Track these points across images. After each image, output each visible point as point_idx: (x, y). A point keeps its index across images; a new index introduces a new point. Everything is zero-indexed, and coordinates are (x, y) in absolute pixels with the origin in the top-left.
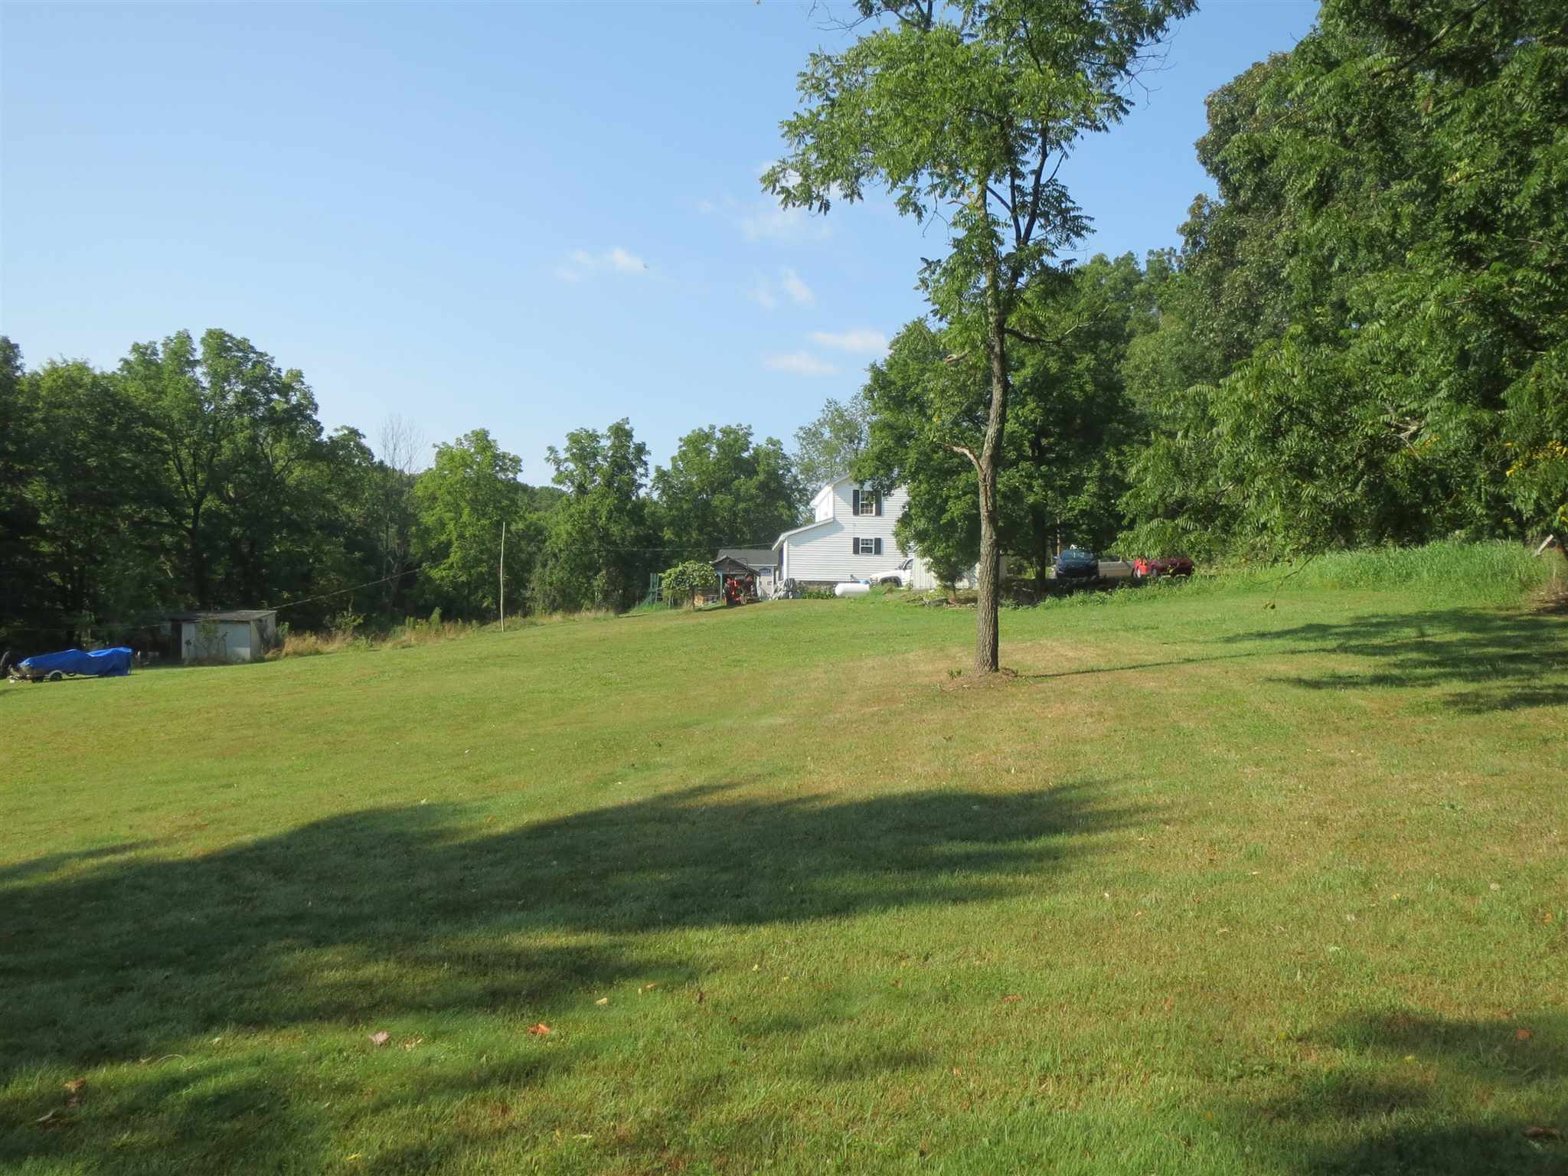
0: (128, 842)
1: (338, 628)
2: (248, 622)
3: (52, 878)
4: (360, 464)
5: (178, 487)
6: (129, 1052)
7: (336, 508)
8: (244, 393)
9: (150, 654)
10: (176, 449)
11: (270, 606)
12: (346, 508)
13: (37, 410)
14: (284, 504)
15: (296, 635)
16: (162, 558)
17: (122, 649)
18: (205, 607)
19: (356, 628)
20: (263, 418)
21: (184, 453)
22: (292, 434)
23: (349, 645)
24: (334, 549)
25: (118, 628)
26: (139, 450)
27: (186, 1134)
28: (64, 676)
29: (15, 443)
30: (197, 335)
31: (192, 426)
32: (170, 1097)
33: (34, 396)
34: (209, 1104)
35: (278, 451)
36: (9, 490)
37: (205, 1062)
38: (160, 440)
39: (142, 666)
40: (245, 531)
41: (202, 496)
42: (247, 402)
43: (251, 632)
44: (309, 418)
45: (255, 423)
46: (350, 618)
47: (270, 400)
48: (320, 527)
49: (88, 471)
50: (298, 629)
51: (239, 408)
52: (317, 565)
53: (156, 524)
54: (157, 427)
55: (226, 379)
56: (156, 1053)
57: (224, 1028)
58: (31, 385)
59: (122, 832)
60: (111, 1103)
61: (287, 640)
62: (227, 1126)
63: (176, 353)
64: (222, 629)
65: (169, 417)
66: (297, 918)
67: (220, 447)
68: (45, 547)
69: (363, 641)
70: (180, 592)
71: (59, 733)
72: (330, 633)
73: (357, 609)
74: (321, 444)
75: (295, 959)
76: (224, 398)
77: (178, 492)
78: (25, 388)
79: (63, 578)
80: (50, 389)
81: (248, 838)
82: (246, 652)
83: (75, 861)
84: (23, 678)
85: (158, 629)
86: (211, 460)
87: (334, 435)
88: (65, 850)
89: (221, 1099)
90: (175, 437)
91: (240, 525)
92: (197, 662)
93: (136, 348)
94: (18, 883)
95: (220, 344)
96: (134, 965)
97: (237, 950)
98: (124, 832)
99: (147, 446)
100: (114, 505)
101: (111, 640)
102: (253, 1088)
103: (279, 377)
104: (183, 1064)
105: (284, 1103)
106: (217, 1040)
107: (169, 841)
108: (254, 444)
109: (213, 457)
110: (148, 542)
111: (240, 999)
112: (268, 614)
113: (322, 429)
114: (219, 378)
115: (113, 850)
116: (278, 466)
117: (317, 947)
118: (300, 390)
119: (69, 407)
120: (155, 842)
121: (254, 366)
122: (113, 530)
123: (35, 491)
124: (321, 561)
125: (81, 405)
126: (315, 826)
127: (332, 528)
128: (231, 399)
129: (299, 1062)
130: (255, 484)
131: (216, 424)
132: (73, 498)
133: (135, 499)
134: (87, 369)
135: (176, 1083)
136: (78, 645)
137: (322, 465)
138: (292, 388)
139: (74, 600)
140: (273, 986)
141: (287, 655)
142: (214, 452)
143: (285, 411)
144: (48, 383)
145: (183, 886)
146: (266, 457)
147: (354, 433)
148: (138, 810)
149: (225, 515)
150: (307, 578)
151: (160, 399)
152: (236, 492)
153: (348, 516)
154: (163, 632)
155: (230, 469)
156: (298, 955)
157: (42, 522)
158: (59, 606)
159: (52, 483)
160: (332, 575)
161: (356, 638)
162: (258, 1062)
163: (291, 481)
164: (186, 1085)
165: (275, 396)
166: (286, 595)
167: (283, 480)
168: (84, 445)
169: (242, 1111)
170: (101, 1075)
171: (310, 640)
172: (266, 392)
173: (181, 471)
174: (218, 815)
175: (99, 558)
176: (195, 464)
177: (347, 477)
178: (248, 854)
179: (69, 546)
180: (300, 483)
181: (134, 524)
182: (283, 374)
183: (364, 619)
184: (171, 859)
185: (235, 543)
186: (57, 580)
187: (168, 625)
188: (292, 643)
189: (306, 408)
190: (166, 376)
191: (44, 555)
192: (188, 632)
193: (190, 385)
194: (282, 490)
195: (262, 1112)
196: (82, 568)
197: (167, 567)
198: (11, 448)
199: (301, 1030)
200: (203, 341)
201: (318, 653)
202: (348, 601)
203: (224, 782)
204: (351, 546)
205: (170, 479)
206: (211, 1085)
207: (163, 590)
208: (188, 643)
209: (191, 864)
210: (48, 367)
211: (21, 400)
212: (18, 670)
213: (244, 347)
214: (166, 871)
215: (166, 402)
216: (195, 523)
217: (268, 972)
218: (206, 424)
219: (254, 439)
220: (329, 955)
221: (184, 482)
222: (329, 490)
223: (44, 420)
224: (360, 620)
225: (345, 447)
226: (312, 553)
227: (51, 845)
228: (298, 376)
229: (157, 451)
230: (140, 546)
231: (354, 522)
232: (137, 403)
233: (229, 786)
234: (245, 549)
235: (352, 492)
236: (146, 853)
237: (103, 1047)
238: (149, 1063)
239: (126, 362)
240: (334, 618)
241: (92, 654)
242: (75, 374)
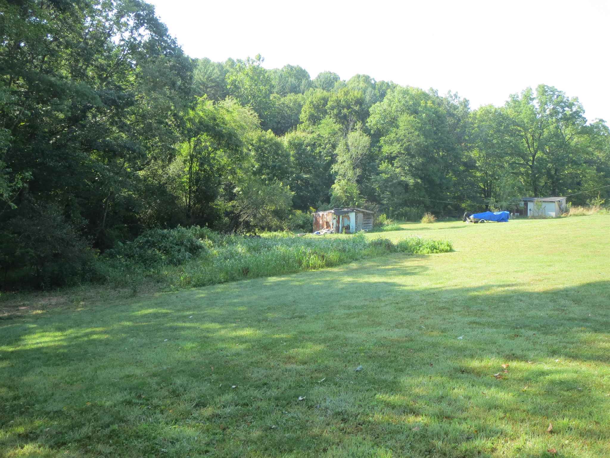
0: (514, 283)
1: (593, 205)
2: (554, 202)
3: (488, 293)
4: (604, 134)
5: (526, 149)
6: (523, 358)
7: (593, 154)
8: (553, 109)
9: (516, 214)
10: (526, 134)
11: (563, 195)
12: (596, 153)
13: (475, 123)
14: (570, 153)
15: (574, 207)
16: (520, 177)
17: (506, 212)
18: (536, 196)
19: (601, 205)
20: (561, 118)
21: (529, 135)
22: (574, 124)
23: (598, 212)
24: (591, 172)
25: (504, 204)
26: (512, 136)
27: (549, 392)
28: (485, 221)
29: (468, 136)
30: (534, 87)
31: (532, 124)
32: (542, 378)
33: (475, 118)
34: (558, 383)
35: (567, 132)
36: (466, 154)
37: (554, 368)
38: (520, 131)
39: (513, 219)
40: (553, 165)
41: (536, 152)
42: (554, 113)
43: (556, 206)
44: (580, 116)
45: (558, 121)
46: (598, 201)
47: (564, 111)
48: (585, 163)
49: (493, 144)
50: (576, 204)
51: (551, 115)
52: (584, 178)
53: (518, 164)
54: (518, 126)
55: (546, 104)
56: (534, 361)
57: (560, 356)
58: (473, 114)
59: (511, 279)
60: (520, 375)
61: (571, 210)
62: (565, 393)
63: (526, 96)
64: (544, 205)
65: (523, 122)
66: (585, 320)
67: (543, 132)
68: (478, 174)
69: (604, 210)
70: (526, 190)
71: (485, 242)
72: (589, 207)
73: (602, 197)
74: (586, 127)
75: (587, 336)
76: (545, 112)
77: (526, 151)
78: (472, 115)
79: (484, 186)
80: (480, 115)
81: (561, 287)
82: (553, 214)
83: (495, 288)
84: (472, 222)
85: (519, 204)
86: (539, 137)
87: (592, 123)
88: (491, 283)
89: (561, 383)
90: (526, 130)
91: (551, 163)
92: (534, 217)
93: (511, 96)
94: (476, 293)
95: (544, 90)
96: (521, 328)
97: (561, 328)
98: (512, 279)
99: (515, 133)
100: (502, 157)
101: (501, 208)
102: (575, 381)
103: (568, 100)
104: (546, 367)
105: (589, 390)
106: (557, 360)
107: (529, 284)
108: (557, 129)
109: (540, 136)
110: (515, 171)
111: (565, 347)
112: (563, 199)
113: (587, 121)
114: (543, 104)
115: (509, 286)
116: (567, 138)
117: (596, 332)
118: (577, 105)
119: (487, 121)
120: (524, 284)
121: (557, 97)
122: (502, 167)
123: (474, 154)
124: (585, 177)
125: (490, 120)
126: (589, 284)
127: (590, 163)
128: (548, 112)
129: (594, 375)
130: (557, 146)
131: (542, 122)
132: (488, 155)
133: (511, 154)
134: (493, 106)
135: (543, 373)
136: (490, 210)
137: (586, 136)
138: (574, 104)
139: (488, 193)
140: (579, 344)
141: (570, 215)
142: (541, 134)
143: (571, 115)
144: (479, 113)
145: (536, 302)
146: (562, 134)
147: (602, 120)
148: (517, 272)
149: (545, 159)
150: (579, 184)
151: (519, 115)
152: (549, 149)
153: (598, 157)
154: (521, 205)
155: (548, 140)
156: (588, 335)
157: (477, 165)
158: (483, 196)
159: (481, 150)
160: (591, 182)
161: (601, 209)
162: (576, 372)
163: (573, 143)
164: (547, 374)
165: (566, 109)
166: (570, 191)
167: (569, 143)
168: (492, 135)
169: (571, 389)
170: (514, 364)
171: (580, 210)
172: (563, 107)
173: (528, 143)
174: (547, 276)
175: (497, 177)
176: (533, 139)
177: (598, 140)
178: (561, 293)
179: (486, 173)
180: (577, 144)
181: (510, 164)
182: (570, 99)
183: (605, 201)
184: (530, 291)
185: (549, 170)
186: (482, 186)
187: (523, 203)
188: (573, 211)
189: (580, 112)
190: (522, 105)
191: (478, 177)
192: (530, 206)
193: (532, 108)
194: (569, 148)
195: (580, 391)
196: (491, 181)
197: (522, 180)
198: (467, 138)
199: (593, 364)
200: (537, 89)
201: (584, 215)
202: (598, 193)
203: (548, 264)
204: (599, 170)
205: (523, 146)
206: (557, 377)
207: (520, 190)
208: (530, 210)
209: (538, 293)
210: (479, 107)
211: (470, 120)
212: (469, 219)
213: (553, 91)
214: (530, 295)
215: (522, 116)
216: (533, 163)
217: (576, 338)
218: (537, 123)
219: (557, 128)
220: (601, 336)
221: (529, 147)
222: (589, 146)
223: (478, 127)
224: (603, 202)
225: (597, 127)
226: (582, 173)
227: (486, 281)
228: (576, 99)
229: (518, 135)
230: (513, 173)
231: (600, 159)
232: (511, 117)
233: (550, 266)
234: (553, 172)
235: (600, 147)
236: (521, 288)
237: (514, 355)
238: (532, 364)
239: (507, 102)
240: (591, 201)
241: (495, 213)
242: (488, 108)
